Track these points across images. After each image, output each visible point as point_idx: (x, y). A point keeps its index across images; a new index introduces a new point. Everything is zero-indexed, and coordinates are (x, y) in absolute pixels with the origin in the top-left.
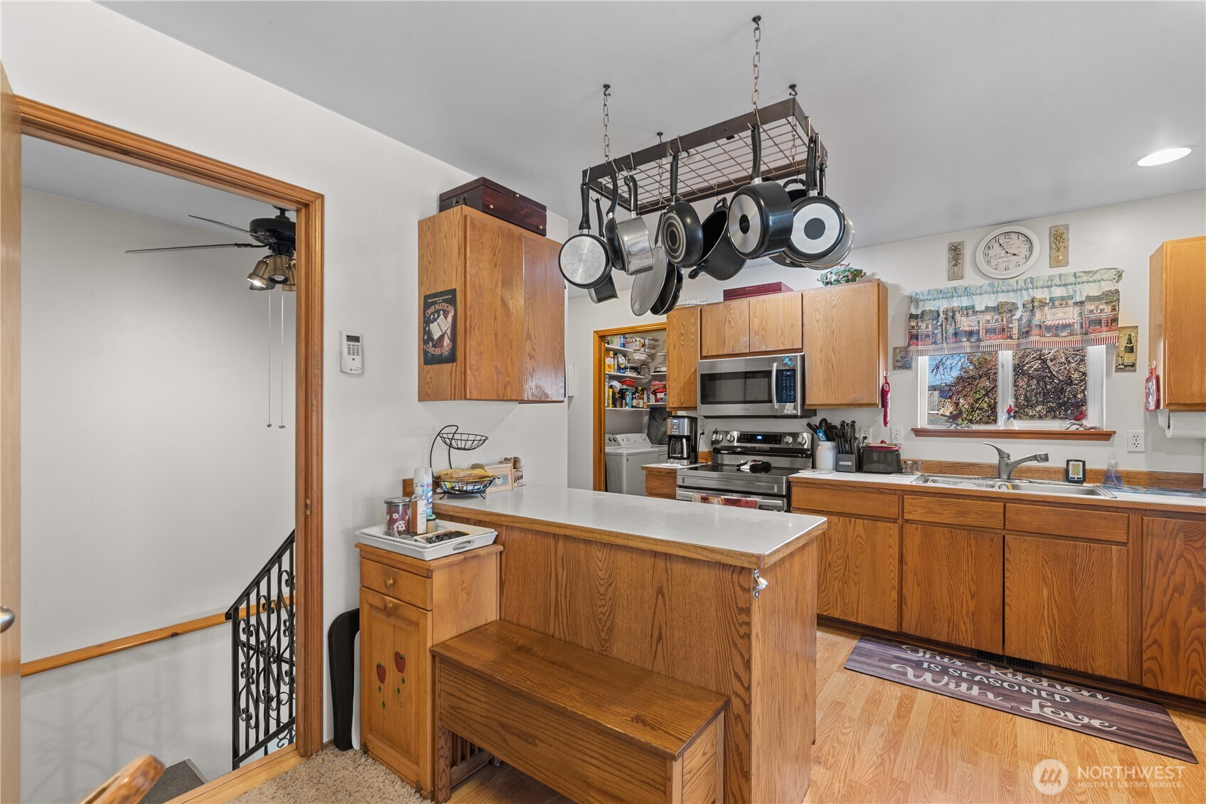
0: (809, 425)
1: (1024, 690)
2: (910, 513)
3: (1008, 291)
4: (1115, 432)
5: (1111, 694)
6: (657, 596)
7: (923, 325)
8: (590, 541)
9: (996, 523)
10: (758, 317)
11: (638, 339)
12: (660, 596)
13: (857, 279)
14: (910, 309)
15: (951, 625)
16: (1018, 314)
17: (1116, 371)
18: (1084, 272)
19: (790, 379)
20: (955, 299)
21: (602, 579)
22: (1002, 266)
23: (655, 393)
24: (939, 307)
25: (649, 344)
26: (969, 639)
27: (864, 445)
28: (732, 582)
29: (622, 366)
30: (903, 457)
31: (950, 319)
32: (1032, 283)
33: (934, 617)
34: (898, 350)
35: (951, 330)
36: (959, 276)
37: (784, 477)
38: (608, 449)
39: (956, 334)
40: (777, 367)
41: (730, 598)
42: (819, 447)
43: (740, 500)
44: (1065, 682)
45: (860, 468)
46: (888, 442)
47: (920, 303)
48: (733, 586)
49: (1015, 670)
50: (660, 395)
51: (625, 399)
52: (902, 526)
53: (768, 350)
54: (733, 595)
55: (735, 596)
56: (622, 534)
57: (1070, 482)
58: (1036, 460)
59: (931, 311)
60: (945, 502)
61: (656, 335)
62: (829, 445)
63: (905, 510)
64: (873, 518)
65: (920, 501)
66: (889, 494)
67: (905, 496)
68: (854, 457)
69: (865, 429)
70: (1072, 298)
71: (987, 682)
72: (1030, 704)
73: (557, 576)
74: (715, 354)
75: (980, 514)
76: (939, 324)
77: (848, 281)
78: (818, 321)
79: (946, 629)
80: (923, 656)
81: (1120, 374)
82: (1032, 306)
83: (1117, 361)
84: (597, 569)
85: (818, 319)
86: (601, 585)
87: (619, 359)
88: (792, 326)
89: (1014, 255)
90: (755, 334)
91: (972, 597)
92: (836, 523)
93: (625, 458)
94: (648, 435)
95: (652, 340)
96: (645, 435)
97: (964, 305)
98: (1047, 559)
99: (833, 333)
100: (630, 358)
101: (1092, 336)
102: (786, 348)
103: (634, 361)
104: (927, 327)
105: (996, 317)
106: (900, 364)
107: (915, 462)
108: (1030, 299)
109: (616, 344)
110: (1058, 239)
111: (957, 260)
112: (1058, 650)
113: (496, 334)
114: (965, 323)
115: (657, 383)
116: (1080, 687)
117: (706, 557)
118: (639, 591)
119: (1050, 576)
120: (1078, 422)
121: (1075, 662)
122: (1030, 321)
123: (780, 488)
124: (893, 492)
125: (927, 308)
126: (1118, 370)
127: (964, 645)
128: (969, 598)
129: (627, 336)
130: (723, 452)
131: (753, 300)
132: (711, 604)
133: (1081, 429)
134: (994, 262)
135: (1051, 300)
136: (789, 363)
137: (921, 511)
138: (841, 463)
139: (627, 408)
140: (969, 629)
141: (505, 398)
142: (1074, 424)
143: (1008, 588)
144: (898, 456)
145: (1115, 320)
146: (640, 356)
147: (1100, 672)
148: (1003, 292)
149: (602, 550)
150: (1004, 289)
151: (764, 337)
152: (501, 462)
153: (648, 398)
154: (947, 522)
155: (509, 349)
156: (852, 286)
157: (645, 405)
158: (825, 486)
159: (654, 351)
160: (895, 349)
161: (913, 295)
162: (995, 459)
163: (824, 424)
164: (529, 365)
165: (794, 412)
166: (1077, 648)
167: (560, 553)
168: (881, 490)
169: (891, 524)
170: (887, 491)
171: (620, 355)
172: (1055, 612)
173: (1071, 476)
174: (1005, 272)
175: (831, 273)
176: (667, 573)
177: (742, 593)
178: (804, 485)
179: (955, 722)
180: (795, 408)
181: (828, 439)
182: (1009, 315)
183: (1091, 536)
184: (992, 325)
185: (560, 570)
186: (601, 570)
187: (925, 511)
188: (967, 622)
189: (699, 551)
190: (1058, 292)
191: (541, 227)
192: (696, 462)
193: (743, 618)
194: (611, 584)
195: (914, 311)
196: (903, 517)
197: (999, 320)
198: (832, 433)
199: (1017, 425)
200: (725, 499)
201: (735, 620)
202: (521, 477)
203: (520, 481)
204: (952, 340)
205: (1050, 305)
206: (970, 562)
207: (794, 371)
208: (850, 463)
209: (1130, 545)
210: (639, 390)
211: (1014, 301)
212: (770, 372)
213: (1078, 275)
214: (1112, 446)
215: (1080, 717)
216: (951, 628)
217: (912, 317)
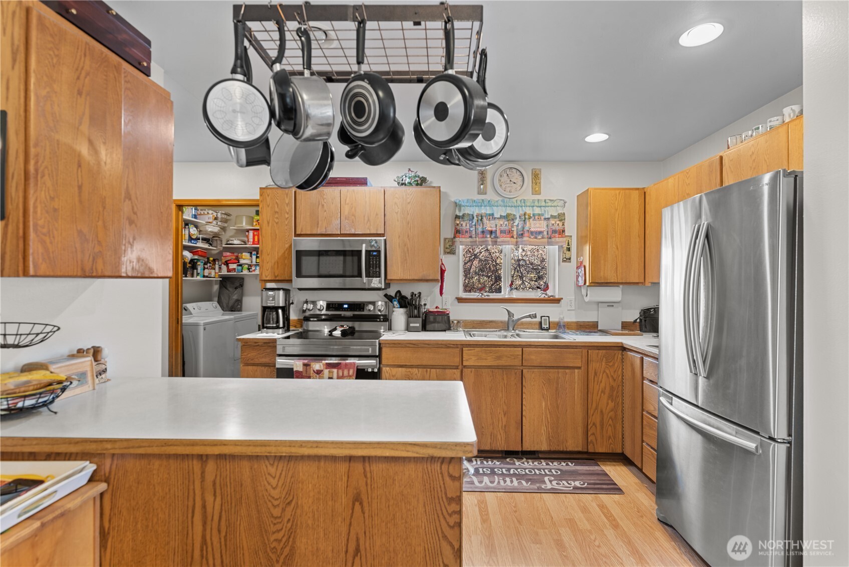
0: (386, 296)
1: (537, 472)
2: (467, 360)
3: (512, 206)
4: (562, 299)
5: (575, 461)
6: (354, 504)
7: (464, 224)
8: (258, 456)
9: (517, 362)
10: (348, 204)
11: (210, 212)
12: (357, 504)
13: (423, 184)
14: (455, 211)
15: (492, 437)
16: (517, 222)
17: (562, 262)
18: (550, 200)
19: (376, 258)
20: (483, 207)
21: (277, 499)
22: (508, 189)
23: (227, 263)
24: (474, 212)
25: (222, 218)
26: (503, 445)
27: (425, 310)
28: (442, 473)
29: (194, 237)
30: (451, 318)
31: (479, 221)
32: (524, 203)
33: (482, 434)
34: (447, 240)
35: (480, 229)
36: (484, 192)
37: (377, 340)
38: (186, 319)
39: (483, 232)
40: (366, 247)
41: (439, 490)
42: (394, 313)
43: (340, 363)
44: (553, 459)
45: (424, 328)
46: (440, 307)
47: (462, 208)
48: (442, 477)
49: (527, 459)
50: (232, 266)
51: (197, 269)
52: (462, 370)
53: (356, 233)
54: (442, 486)
55: (445, 487)
56: (308, 442)
57: (542, 330)
58: (531, 317)
59: (468, 214)
60: (488, 350)
61: (228, 210)
62: (402, 310)
63: (464, 359)
64: (442, 367)
65: (473, 351)
66: (453, 348)
67: (464, 349)
68: (420, 320)
69: (425, 298)
70: (543, 215)
71: (518, 473)
72: (544, 482)
73: (204, 507)
74: (309, 232)
75: (509, 357)
76: (473, 224)
77: (417, 185)
78: (397, 213)
79: (489, 440)
80: (477, 464)
81: (564, 263)
82: (525, 218)
83: (563, 256)
84: (269, 487)
85: (396, 211)
86: (275, 507)
87: (191, 230)
88: (377, 214)
89: (515, 183)
90: (346, 218)
91: (505, 415)
92: (416, 374)
93: (202, 328)
94: (219, 302)
95: (225, 214)
96: (215, 303)
97: (488, 212)
98: (545, 382)
99: (408, 224)
100: (201, 229)
101: (553, 240)
102: (372, 232)
103: (206, 233)
104: (466, 225)
105: (506, 223)
106: (448, 251)
107: (458, 322)
108: (523, 213)
109: (188, 214)
110: (536, 176)
111: (483, 181)
112: (550, 440)
113: (80, 187)
114: (489, 225)
115: (228, 254)
116: (560, 460)
117: (417, 453)
118: (330, 503)
119: (546, 393)
120: (545, 293)
121: (558, 445)
122: (523, 228)
123: (374, 350)
124: (456, 346)
125: (466, 212)
126: (563, 261)
127: (500, 449)
128: (503, 416)
129: (198, 208)
130: (312, 319)
131: (344, 189)
132: (418, 501)
133: (546, 297)
134: (504, 186)
135: (534, 215)
136: (376, 245)
137: (474, 358)
138: (411, 325)
139: (199, 278)
140: (503, 438)
141: (94, 274)
142: (543, 294)
143: (525, 405)
144: (449, 317)
145: (563, 231)
146: (212, 229)
147: (570, 449)
148: (509, 206)
149: (276, 464)
150: (510, 204)
151: (353, 222)
152: (72, 356)
153: (220, 268)
154: (490, 365)
155: (101, 209)
156: (419, 189)
157: (217, 275)
158: (408, 345)
159: (226, 225)
160: (445, 239)
161: (457, 201)
162: (505, 318)
163: (398, 295)
164: (128, 233)
165: (379, 286)
166: (559, 436)
167: (209, 478)
168: (448, 345)
169: (455, 370)
170: (452, 346)
171: (191, 226)
172: (549, 416)
173: (543, 326)
174: (510, 194)
175: (406, 177)
176: (366, 476)
177: (451, 483)
178: (391, 346)
179: (516, 512)
180: (380, 282)
181: (401, 307)
182: (512, 222)
183: (566, 365)
184: (503, 228)
185: (210, 498)
186: (274, 488)
187: (476, 358)
188: (502, 433)
189: (409, 448)
190: (537, 211)
191: (145, 64)
192: (288, 330)
193: (454, 507)
194: (289, 503)
195: (458, 213)
196: (462, 364)
197: (508, 225)
198: (404, 302)
199: (515, 295)
200: (326, 363)
201: (444, 511)
202: (105, 371)
203: (103, 376)
204: (481, 236)
205: (533, 218)
206: (503, 391)
207: (379, 252)
208: (418, 325)
209: (582, 368)
210: (211, 261)
211: (515, 213)
212: (360, 251)
213: (547, 201)
214: (561, 307)
215: (569, 482)
216: (492, 439)
217: (457, 217)
